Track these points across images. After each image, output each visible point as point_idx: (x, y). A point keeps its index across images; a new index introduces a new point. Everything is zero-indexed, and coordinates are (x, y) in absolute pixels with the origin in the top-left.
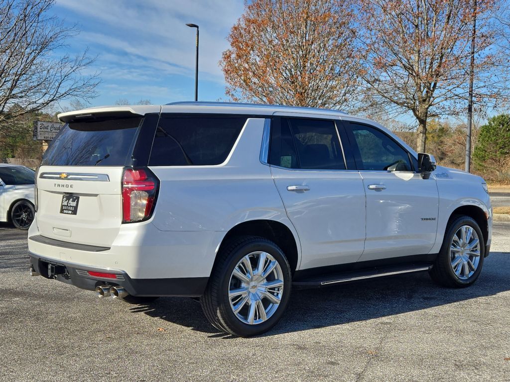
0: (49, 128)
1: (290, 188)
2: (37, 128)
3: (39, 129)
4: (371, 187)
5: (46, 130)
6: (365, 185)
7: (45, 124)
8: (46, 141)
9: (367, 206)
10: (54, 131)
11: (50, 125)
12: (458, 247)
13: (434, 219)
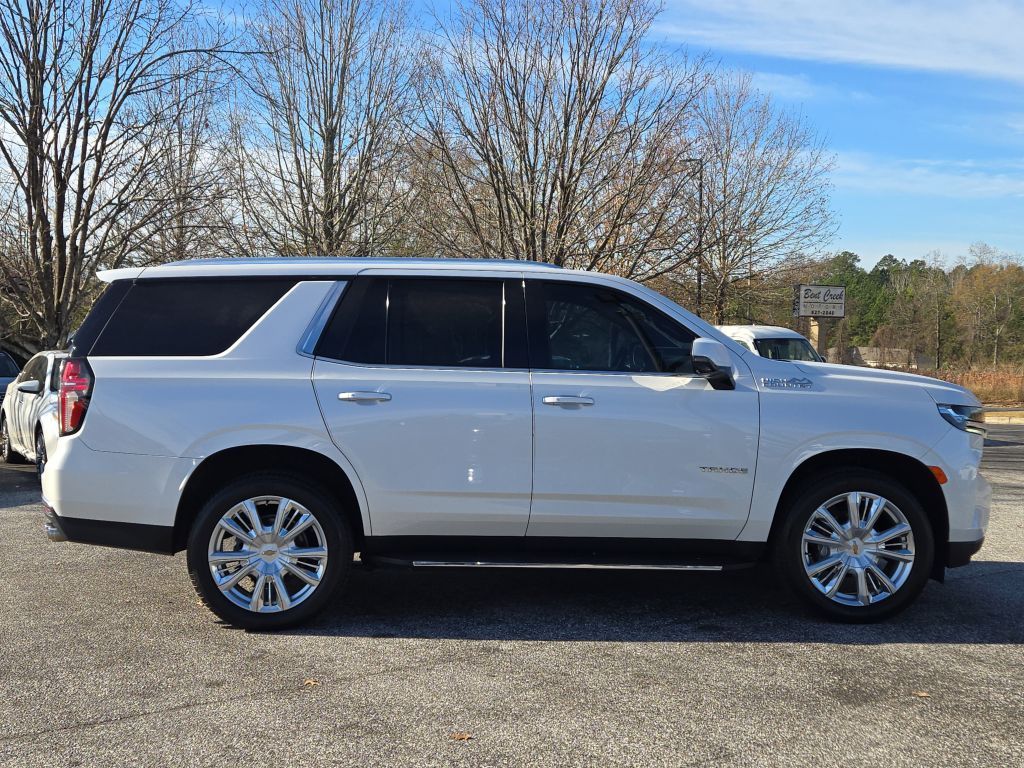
0: (822, 296)
1: (342, 396)
2: (798, 298)
3: (802, 300)
4: (549, 400)
5: (814, 300)
6: (533, 396)
7: (815, 290)
8: (816, 318)
9: (536, 436)
10: (830, 300)
11: (823, 290)
12: (834, 535)
13: (744, 471)
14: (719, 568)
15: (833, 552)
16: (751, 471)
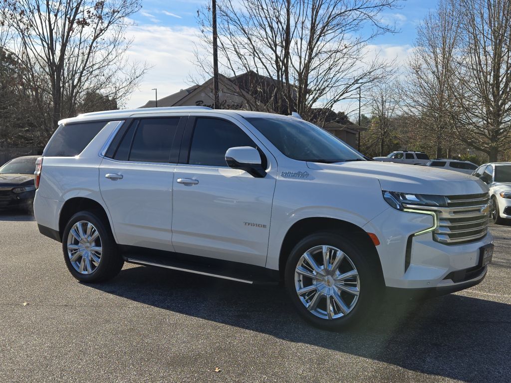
12: (314, 272)
13: (264, 226)
14: (251, 283)
15: (315, 282)
16: (268, 227)
